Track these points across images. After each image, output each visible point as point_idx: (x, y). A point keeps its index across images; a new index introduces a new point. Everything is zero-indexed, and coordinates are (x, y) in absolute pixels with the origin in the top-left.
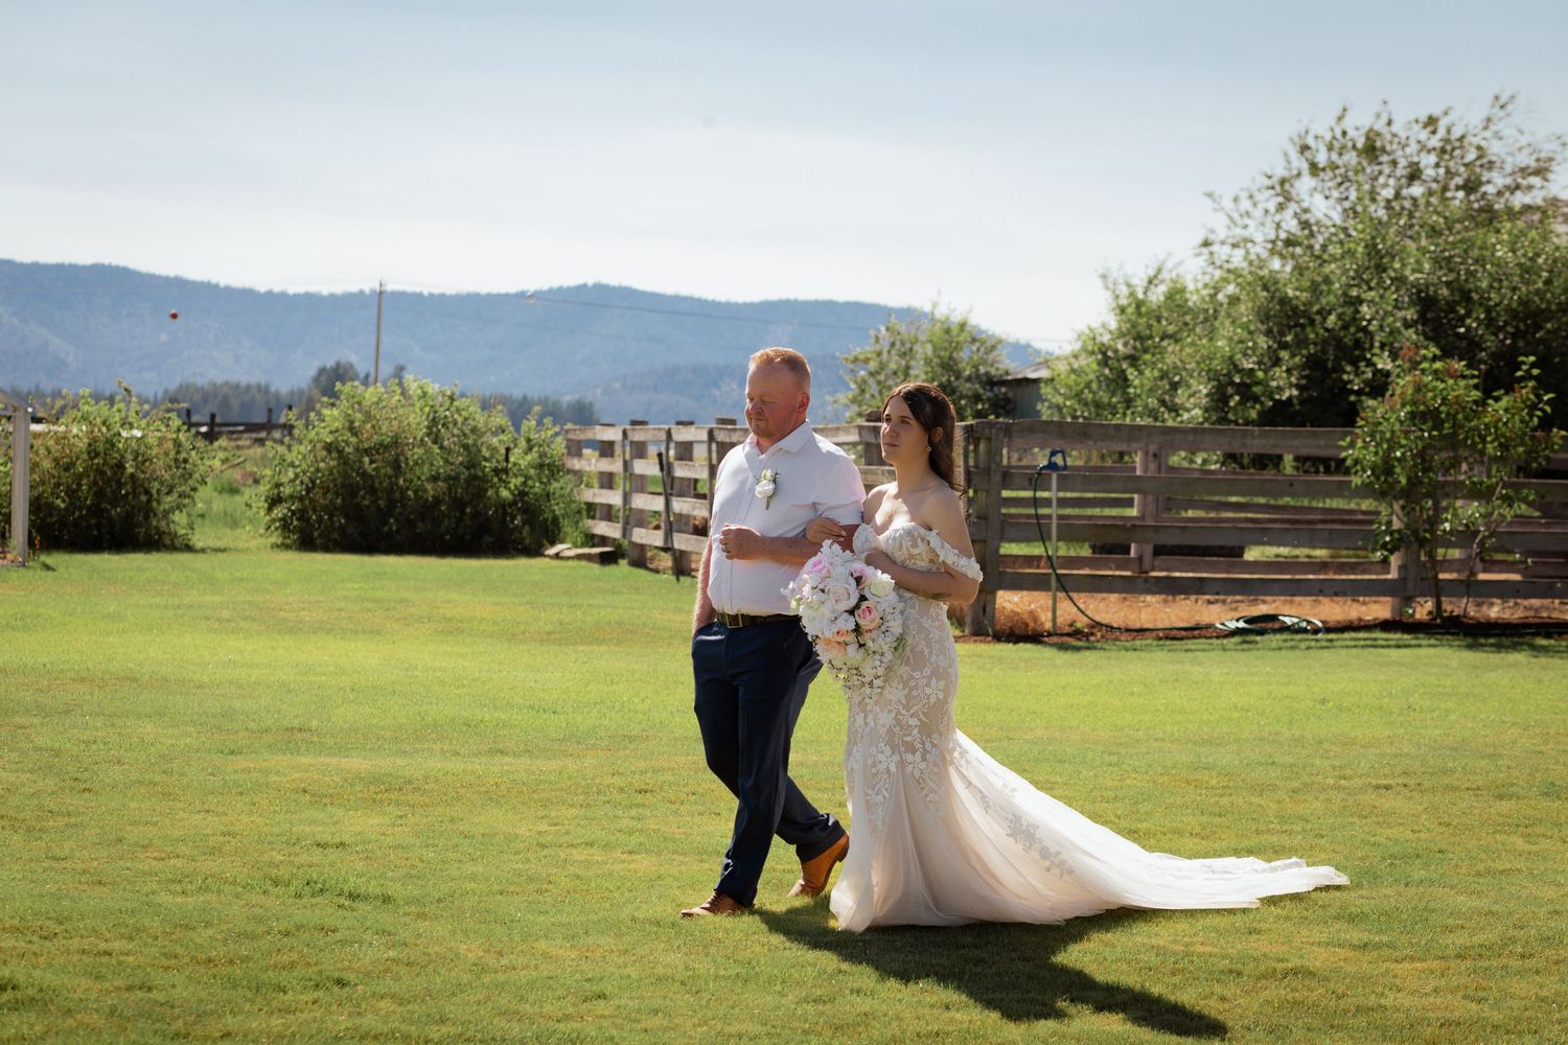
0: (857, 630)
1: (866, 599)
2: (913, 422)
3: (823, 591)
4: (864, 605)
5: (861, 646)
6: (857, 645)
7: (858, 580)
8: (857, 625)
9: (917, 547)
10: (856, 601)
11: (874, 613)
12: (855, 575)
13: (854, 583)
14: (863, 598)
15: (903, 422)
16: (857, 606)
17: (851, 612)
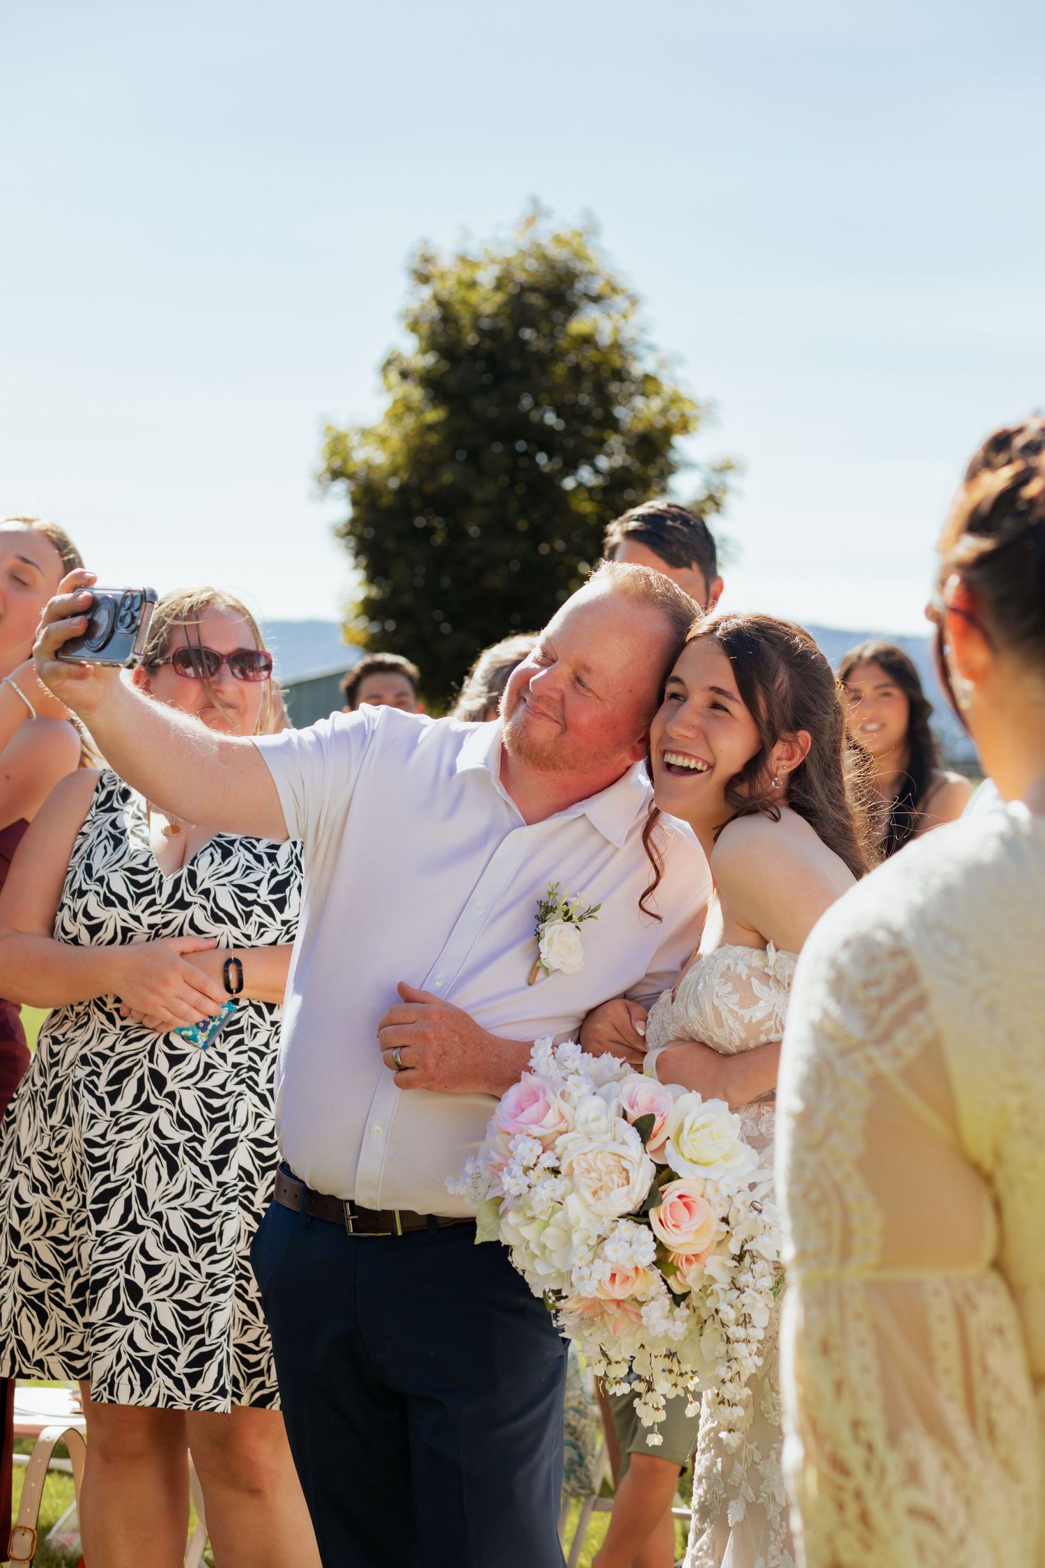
0: (663, 1258)
1: (672, 1177)
2: (738, 709)
3: (555, 1171)
4: (672, 1191)
5: (678, 1299)
6: (666, 1300)
7: (645, 1127)
8: (661, 1248)
9: (755, 1000)
10: (648, 1184)
11: (700, 1205)
12: (634, 1115)
13: (633, 1136)
14: (664, 1174)
15: (716, 706)
16: (653, 1198)
17: (640, 1216)
